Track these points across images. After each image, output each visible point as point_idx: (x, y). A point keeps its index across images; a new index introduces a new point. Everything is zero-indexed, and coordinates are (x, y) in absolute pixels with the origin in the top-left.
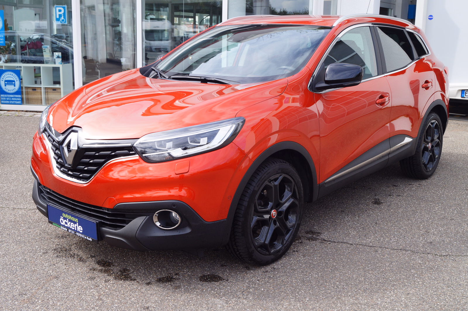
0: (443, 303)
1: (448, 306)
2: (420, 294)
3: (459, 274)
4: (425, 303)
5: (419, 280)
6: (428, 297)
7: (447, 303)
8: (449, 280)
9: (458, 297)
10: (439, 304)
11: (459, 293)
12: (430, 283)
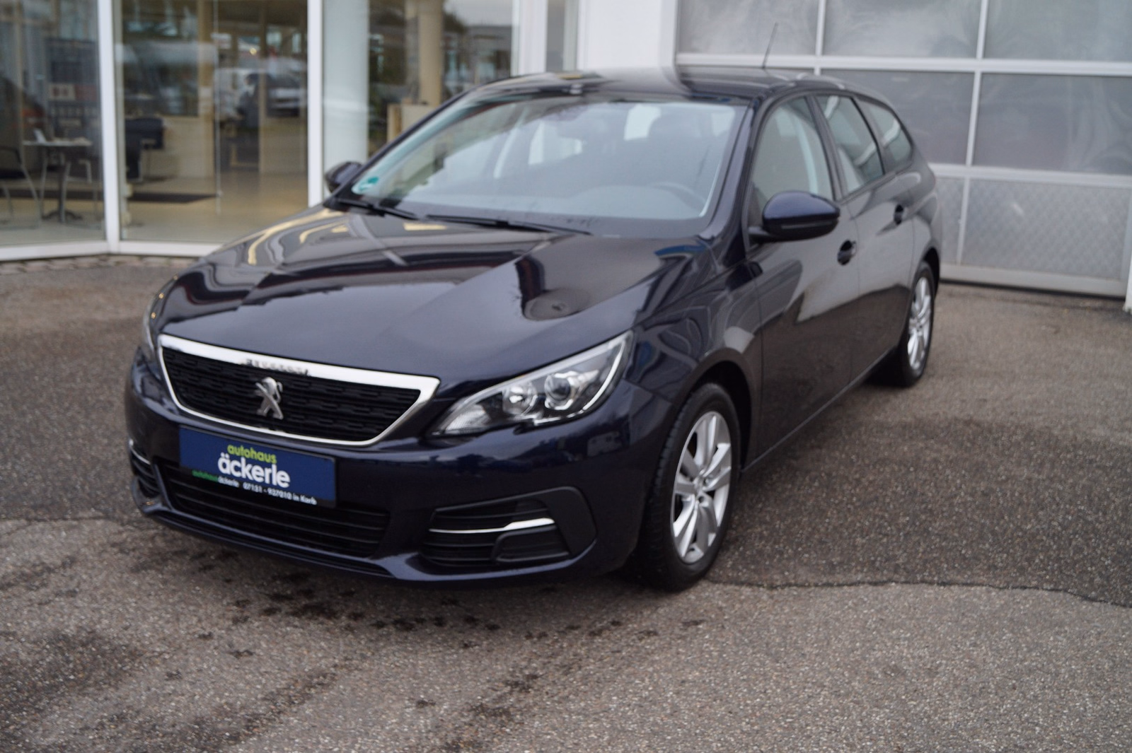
0: (758, 700)
1: (770, 707)
2: (710, 681)
3: (805, 629)
4: (718, 701)
5: (712, 648)
6: (726, 687)
7: (769, 698)
8: (779, 645)
9: (794, 683)
10: (749, 702)
11: (798, 674)
12: (736, 653)
